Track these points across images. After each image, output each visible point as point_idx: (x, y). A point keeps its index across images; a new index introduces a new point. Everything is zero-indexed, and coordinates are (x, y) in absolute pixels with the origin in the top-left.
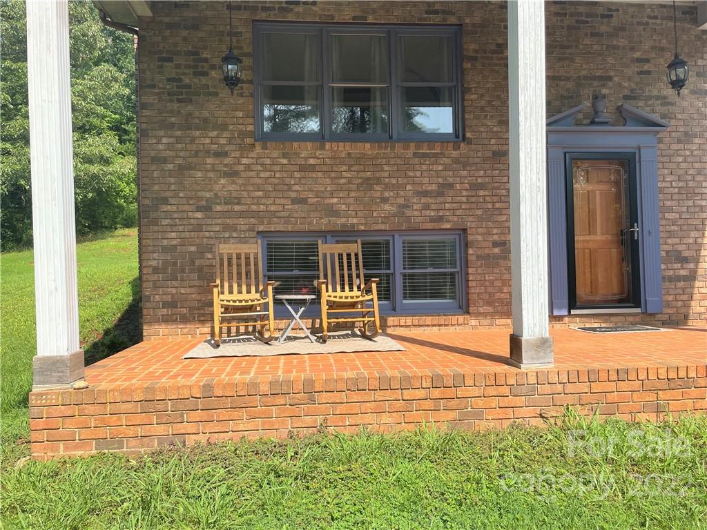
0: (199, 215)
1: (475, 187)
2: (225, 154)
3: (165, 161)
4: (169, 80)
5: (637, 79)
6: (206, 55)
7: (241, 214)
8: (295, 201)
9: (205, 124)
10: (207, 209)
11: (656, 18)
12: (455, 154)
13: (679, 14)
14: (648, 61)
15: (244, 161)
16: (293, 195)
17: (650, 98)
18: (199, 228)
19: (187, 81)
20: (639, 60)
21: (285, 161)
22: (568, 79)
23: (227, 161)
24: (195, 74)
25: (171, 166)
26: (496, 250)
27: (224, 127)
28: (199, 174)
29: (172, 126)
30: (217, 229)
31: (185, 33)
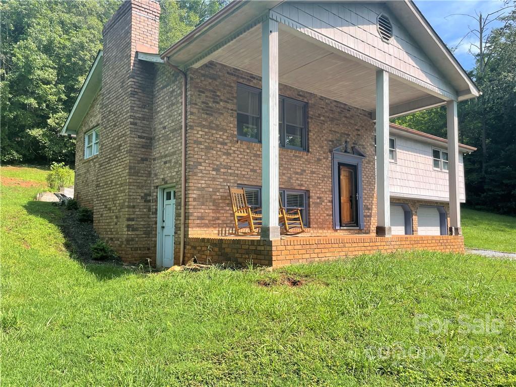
0: (214, 173)
1: (312, 172)
2: (226, 144)
3: (200, 143)
4: (203, 102)
5: (356, 136)
6: (218, 93)
7: (231, 174)
8: (252, 170)
9: (218, 128)
10: (217, 170)
11: (361, 114)
12: (306, 157)
13: (367, 114)
14: (359, 130)
15: (233, 148)
16: (251, 167)
17: (360, 145)
18: (214, 179)
19: (210, 105)
20: (357, 130)
21: (248, 151)
22: (338, 133)
23: (226, 147)
24: (214, 102)
25: (203, 146)
26: (318, 200)
27: (225, 131)
28: (215, 152)
29: (204, 126)
30: (221, 180)
31: (210, 81)
